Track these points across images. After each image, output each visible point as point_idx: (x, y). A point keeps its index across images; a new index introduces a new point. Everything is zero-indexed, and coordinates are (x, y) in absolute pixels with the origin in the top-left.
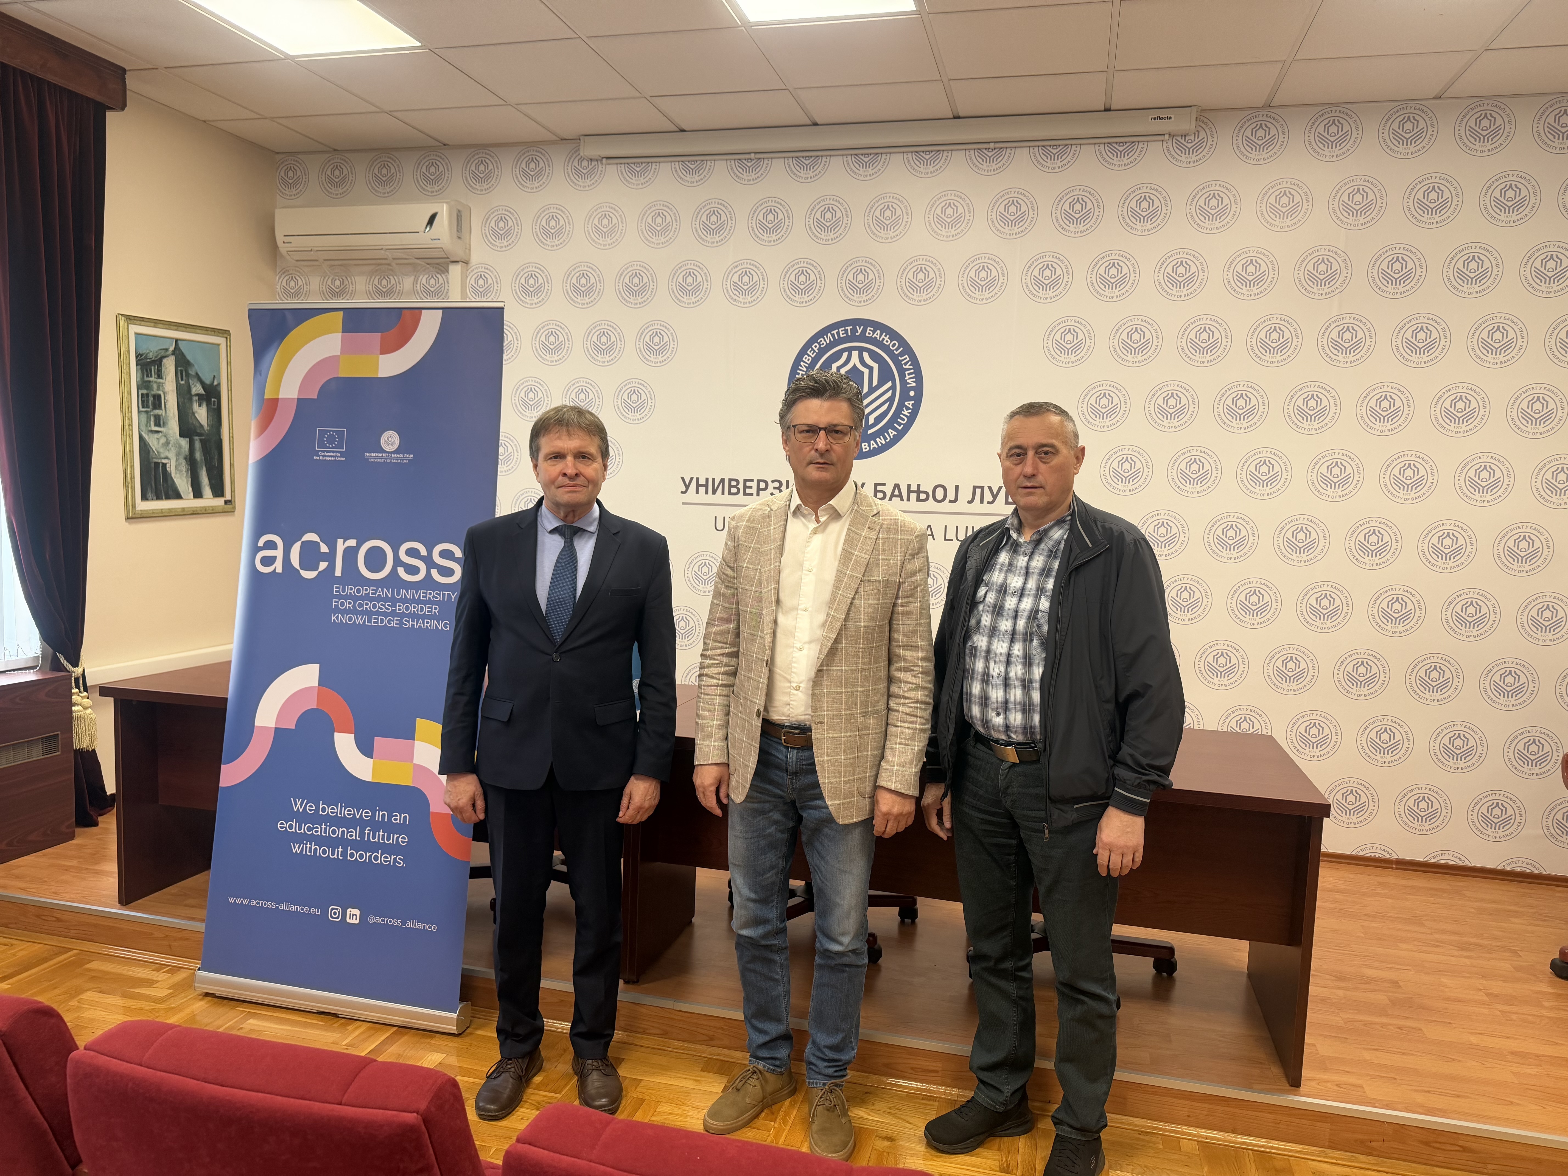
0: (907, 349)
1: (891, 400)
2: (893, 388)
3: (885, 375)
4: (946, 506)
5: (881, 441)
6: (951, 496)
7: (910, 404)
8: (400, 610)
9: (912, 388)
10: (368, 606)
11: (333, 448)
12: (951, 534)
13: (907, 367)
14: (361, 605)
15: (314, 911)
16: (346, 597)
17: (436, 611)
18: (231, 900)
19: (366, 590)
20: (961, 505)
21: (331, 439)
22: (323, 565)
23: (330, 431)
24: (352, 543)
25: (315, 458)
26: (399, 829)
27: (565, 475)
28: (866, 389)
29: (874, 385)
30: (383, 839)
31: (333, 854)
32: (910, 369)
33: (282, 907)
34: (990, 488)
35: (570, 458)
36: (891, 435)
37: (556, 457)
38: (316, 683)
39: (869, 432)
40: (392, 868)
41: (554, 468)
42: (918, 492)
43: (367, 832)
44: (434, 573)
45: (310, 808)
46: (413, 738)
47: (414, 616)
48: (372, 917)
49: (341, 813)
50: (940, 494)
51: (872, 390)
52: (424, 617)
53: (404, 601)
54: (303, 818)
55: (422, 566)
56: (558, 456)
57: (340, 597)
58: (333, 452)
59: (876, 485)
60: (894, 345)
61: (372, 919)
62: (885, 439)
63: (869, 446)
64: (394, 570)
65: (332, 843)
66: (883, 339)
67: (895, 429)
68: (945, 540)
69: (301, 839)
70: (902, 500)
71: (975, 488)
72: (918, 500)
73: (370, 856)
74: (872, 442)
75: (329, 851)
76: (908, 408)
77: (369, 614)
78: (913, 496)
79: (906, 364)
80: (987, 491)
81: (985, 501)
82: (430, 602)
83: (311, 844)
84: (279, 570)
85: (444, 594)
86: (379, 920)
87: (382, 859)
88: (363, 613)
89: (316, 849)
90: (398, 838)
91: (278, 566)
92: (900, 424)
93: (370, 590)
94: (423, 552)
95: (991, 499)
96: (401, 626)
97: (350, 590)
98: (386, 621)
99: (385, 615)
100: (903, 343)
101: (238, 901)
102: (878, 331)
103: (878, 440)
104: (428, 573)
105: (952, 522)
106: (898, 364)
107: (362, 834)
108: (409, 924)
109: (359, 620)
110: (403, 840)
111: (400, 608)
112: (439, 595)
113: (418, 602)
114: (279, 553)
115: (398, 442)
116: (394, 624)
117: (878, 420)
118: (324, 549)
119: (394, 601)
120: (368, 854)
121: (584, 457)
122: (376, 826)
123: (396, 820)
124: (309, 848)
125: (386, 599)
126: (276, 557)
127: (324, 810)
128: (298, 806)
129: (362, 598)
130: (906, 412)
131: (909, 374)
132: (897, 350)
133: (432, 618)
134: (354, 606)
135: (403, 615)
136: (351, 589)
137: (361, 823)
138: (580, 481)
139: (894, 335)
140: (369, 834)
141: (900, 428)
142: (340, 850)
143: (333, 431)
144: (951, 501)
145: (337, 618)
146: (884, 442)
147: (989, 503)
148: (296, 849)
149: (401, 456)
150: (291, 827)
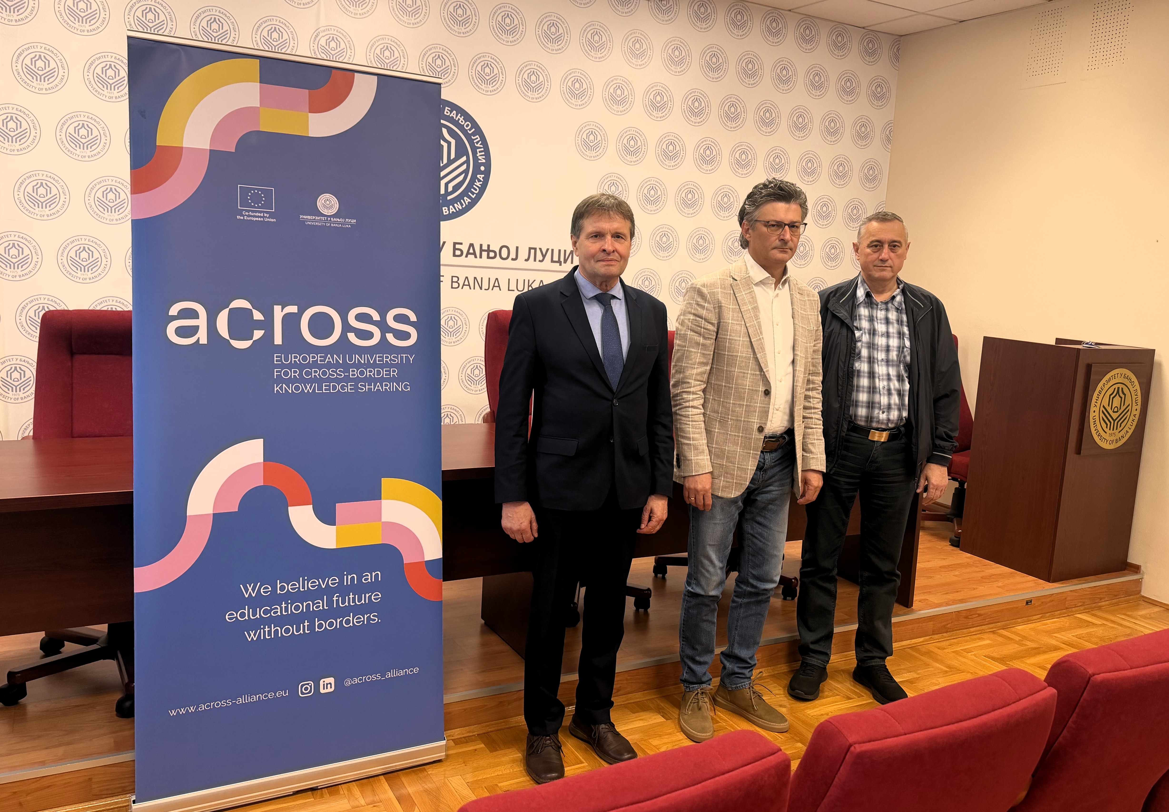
0: (479, 131)
1: (466, 171)
2: (467, 162)
3: (461, 151)
4: (509, 263)
5: (458, 206)
6: (513, 255)
7: (481, 177)
8: (353, 375)
9: (482, 164)
10: (316, 373)
11: (259, 207)
12: (513, 286)
13: (478, 145)
14: (307, 373)
15: (280, 694)
16: (290, 366)
17: (395, 373)
18: (173, 713)
19: (313, 357)
20: (520, 263)
21: (256, 198)
22: (258, 334)
23: (254, 189)
24: (293, 309)
25: (238, 217)
26: (371, 587)
27: (604, 250)
28: (445, 161)
29: (452, 158)
30: (354, 601)
31: (298, 630)
32: (481, 148)
33: (240, 701)
34: (540, 249)
35: (609, 237)
36: (467, 202)
37: (596, 236)
38: (261, 459)
39: (449, 198)
40: (367, 627)
41: (594, 245)
42: (488, 251)
43: (335, 599)
44: (390, 337)
45: (265, 590)
46: (379, 498)
47: (370, 380)
48: (349, 680)
49: (303, 587)
50: (504, 252)
51: (450, 162)
52: (382, 380)
53: (358, 365)
54: (256, 602)
55: (376, 331)
56: (598, 235)
57: (282, 366)
58: (260, 212)
59: (455, 244)
60: (467, 126)
61: (348, 683)
62: (462, 205)
63: (449, 210)
64: (343, 336)
65: (296, 619)
66: (459, 119)
67: (469, 197)
68: (509, 290)
69: (255, 625)
70: (476, 257)
71: (530, 249)
72: (488, 257)
73: (341, 622)
74: (451, 207)
75: (293, 630)
76: (479, 181)
77: (320, 381)
78: (485, 254)
79: (477, 143)
80: (538, 252)
81: (537, 260)
82: (387, 365)
83: (270, 627)
84: (204, 341)
85: (402, 358)
86: (356, 681)
87: (354, 620)
88: (311, 381)
89: (276, 631)
90: (370, 597)
91: (202, 337)
92: (473, 193)
93: (318, 358)
94: (376, 317)
95: (541, 258)
96: (357, 391)
97: (293, 358)
98: (339, 387)
99: (338, 381)
100: (475, 124)
101: (183, 711)
102: (455, 112)
103: (455, 205)
104: (383, 338)
105: (514, 275)
106: (471, 142)
107: (330, 602)
108: (389, 675)
109: (308, 389)
110: (376, 597)
111: (354, 373)
112: (397, 358)
113: (375, 365)
114: (202, 322)
115: (337, 206)
116: (349, 389)
117: (456, 188)
118: (258, 316)
119: (346, 367)
120: (338, 621)
121: (618, 237)
122: (343, 591)
123: (366, 579)
124: (267, 632)
125: (337, 365)
126: (198, 326)
127: (282, 588)
128: (249, 591)
129: (309, 366)
130: (478, 184)
131: (480, 152)
132: (470, 130)
133: (391, 380)
134: (300, 374)
135: (357, 380)
136: (296, 357)
137: (329, 592)
138: (615, 256)
139: (468, 117)
140: (337, 601)
141: (473, 197)
142: (306, 624)
143: (258, 190)
144: (513, 259)
145: (281, 388)
146: (461, 208)
147: (540, 261)
148: (252, 636)
149: (341, 220)
150: (243, 615)
